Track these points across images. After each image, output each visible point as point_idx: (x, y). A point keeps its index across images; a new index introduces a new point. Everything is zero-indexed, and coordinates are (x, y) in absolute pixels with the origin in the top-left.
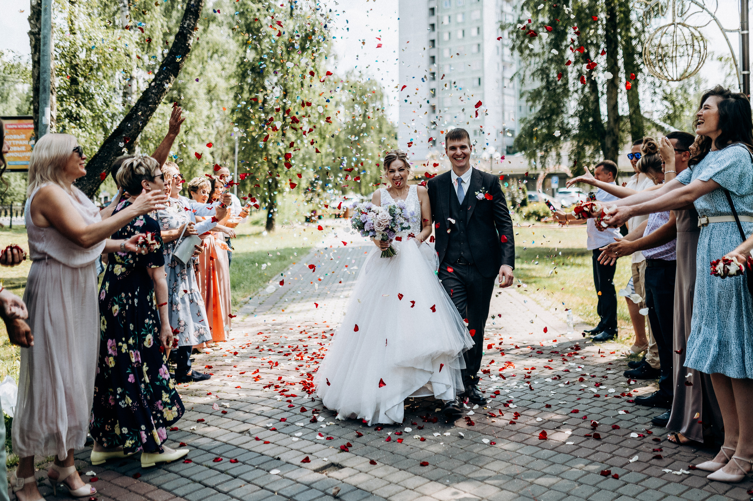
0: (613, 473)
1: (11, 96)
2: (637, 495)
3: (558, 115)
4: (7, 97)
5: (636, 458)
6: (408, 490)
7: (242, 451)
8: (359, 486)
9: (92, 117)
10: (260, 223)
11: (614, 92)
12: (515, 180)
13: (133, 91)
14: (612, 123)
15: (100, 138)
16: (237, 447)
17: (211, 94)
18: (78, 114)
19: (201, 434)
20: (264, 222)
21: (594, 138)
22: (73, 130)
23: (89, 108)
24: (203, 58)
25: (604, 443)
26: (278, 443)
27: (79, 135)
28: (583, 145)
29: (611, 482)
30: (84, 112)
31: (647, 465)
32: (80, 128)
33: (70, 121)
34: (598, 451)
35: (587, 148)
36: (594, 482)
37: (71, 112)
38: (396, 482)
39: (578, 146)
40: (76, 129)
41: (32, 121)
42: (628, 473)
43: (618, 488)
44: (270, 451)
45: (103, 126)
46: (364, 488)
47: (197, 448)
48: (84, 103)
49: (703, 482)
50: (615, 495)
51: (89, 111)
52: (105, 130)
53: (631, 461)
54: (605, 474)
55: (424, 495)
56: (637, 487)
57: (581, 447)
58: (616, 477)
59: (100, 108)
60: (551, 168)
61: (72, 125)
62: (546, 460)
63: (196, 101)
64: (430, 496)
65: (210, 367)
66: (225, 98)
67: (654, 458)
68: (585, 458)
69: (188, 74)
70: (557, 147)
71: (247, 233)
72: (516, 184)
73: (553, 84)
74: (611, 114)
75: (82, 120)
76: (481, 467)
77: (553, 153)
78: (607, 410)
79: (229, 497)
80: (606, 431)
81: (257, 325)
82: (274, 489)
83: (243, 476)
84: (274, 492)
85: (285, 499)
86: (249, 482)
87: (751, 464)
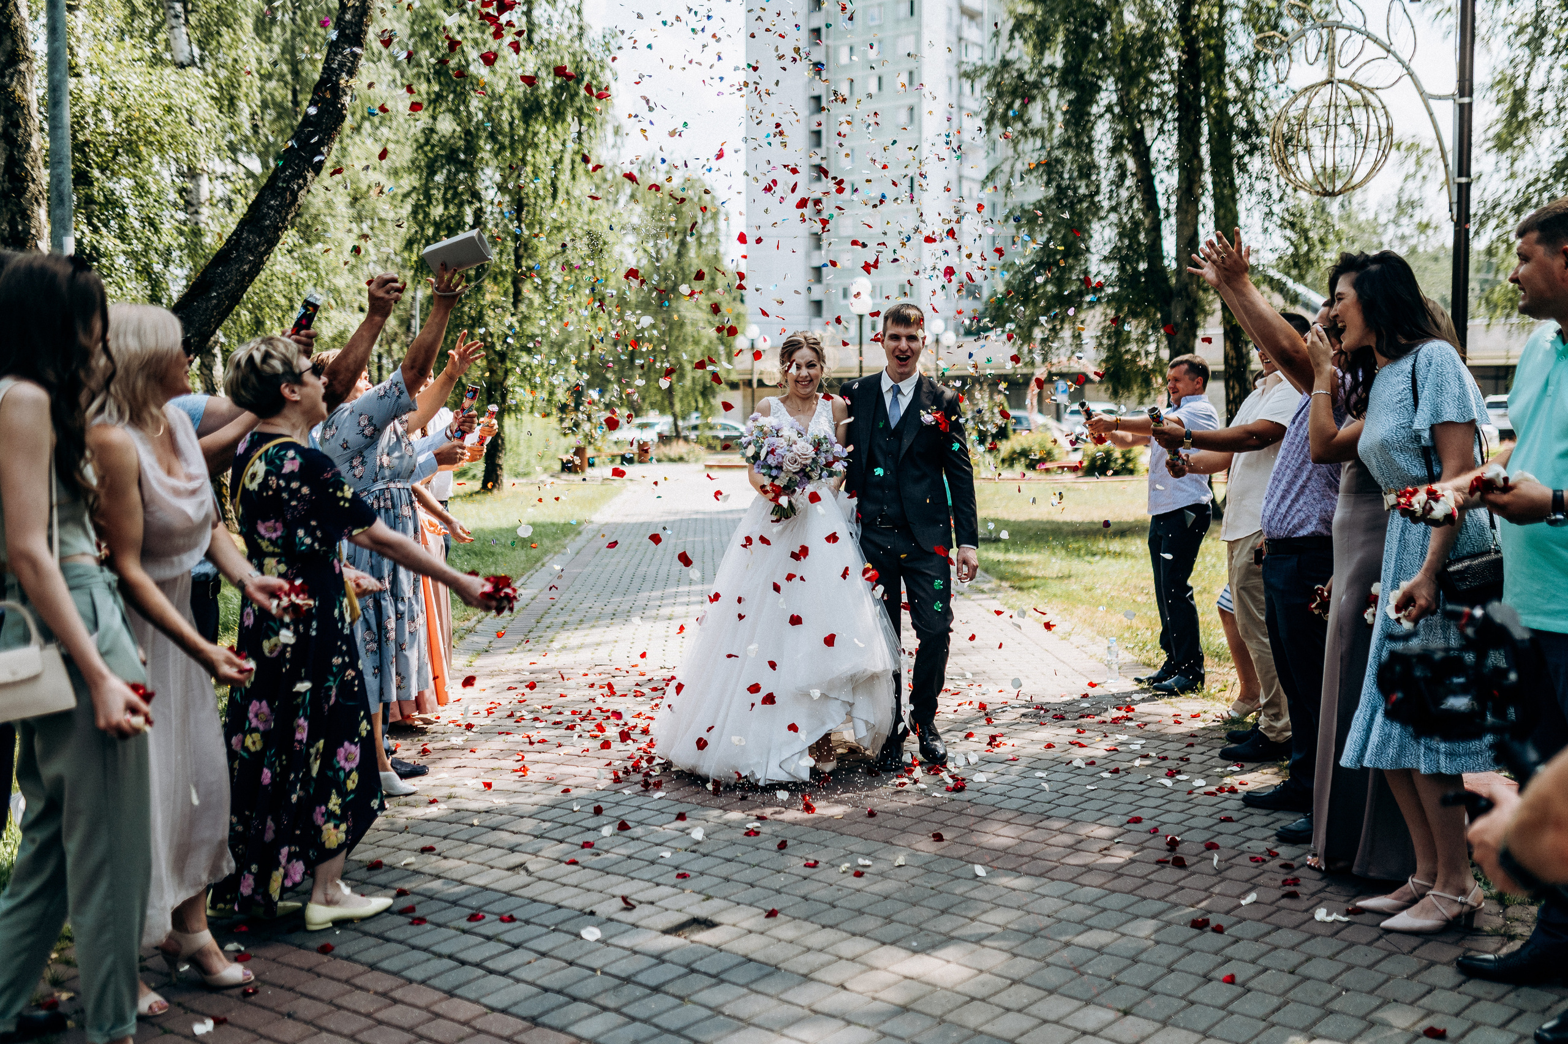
0: (1213, 923)
2: (1257, 958)
3: (1078, 256)
5: (1252, 897)
6: (843, 962)
7: (520, 901)
8: (751, 956)
11: (1191, 210)
16: (509, 894)
19: (434, 872)
20: (480, 471)
21: (1149, 304)
25: (1193, 873)
26: (587, 885)
28: (1124, 318)
29: (1209, 939)
31: (1273, 908)
34: (1182, 888)
35: (1133, 323)
36: (1180, 939)
38: (820, 947)
39: (1115, 319)
42: (1239, 922)
43: (1223, 948)
44: (576, 900)
46: (762, 958)
47: (431, 898)
49: (1374, 934)
50: (1219, 959)
53: (1243, 902)
54: (1200, 925)
55: (873, 968)
56: (1257, 946)
57: (1151, 881)
58: (1219, 930)
60: (1061, 361)
62: (1089, 904)
64: (885, 969)
67: (1284, 896)
68: (1159, 899)
70: (1075, 319)
74: (1184, 253)
76: (972, 920)
77: (1067, 333)
78: (1194, 816)
79: (510, 981)
80: (1196, 852)
81: (500, 673)
82: (594, 965)
83: (530, 945)
84: (594, 970)
85: (617, 982)
86: (543, 954)
87: (1462, 904)
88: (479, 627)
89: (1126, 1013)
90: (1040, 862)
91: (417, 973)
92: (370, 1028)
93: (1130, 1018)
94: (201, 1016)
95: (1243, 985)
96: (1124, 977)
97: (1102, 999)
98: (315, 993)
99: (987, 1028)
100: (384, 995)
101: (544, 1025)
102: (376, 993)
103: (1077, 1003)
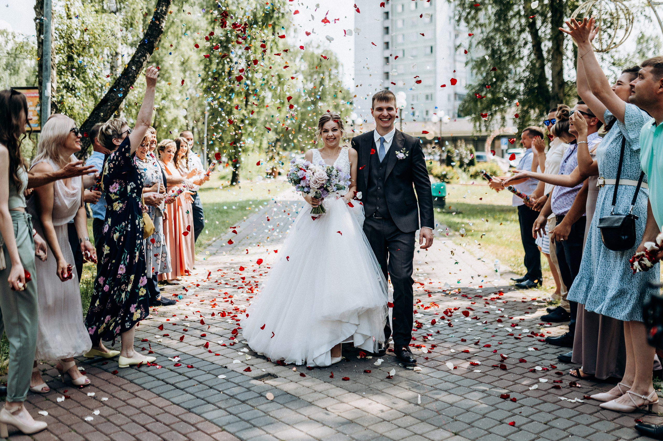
0: (511, 397)
1: (21, 69)
2: (529, 416)
3: (502, 81)
4: (18, 71)
5: (536, 386)
6: (329, 398)
7: (198, 360)
8: (288, 392)
9: (85, 87)
10: (227, 178)
11: (559, 58)
12: (463, 141)
13: (118, 65)
14: (556, 89)
15: (91, 105)
16: (194, 356)
17: (184, 65)
18: (73, 86)
19: (166, 345)
20: (230, 177)
21: (539, 103)
22: (69, 99)
23: (82, 81)
24: (178, 35)
25: (510, 373)
26: (228, 356)
27: (74, 103)
28: (527, 109)
29: (508, 404)
30: (79, 84)
31: (545, 393)
32: (75, 97)
33: (67, 92)
34: (502, 379)
35: (532, 112)
36: (493, 403)
37: (68, 83)
38: (320, 391)
39: (522, 111)
40: (72, 98)
41: (37, 91)
42: (526, 398)
43: (514, 409)
44: (219, 361)
45: (93, 94)
46: (293, 393)
47: (162, 355)
48: (78, 76)
49: (595, 409)
50: (510, 414)
51: (82, 83)
52: (95, 98)
53: (530, 388)
54: (505, 397)
55: (342, 402)
56: (531, 409)
57: (487, 375)
58: (514, 400)
59: (91, 80)
60: (496, 130)
61: (69, 94)
62: (453, 383)
63: (171, 72)
64: (347, 403)
65: (176, 295)
66: (197, 69)
67: (553, 387)
68: (488, 384)
69: (165, 48)
70: (502, 110)
71: (215, 187)
72: (463, 145)
73: (499, 52)
74: (556, 80)
75: (76, 91)
76: (395, 385)
77: (498, 116)
78: (518, 346)
79: (184, 392)
80: (513, 363)
81: (217, 263)
82: (220, 390)
83: (196, 378)
84: (220, 392)
85: (228, 397)
86: (201, 383)
87: (645, 399)
88: (214, 244)
89: (456, 434)
90: (435, 362)
91: (147, 386)
92: (123, 406)
93: (457, 437)
94: (61, 395)
95: (518, 427)
96: (460, 418)
97: (446, 427)
98: (106, 390)
99: (387, 434)
100: (132, 393)
101: (193, 412)
102: (130, 392)
103: (433, 427)
